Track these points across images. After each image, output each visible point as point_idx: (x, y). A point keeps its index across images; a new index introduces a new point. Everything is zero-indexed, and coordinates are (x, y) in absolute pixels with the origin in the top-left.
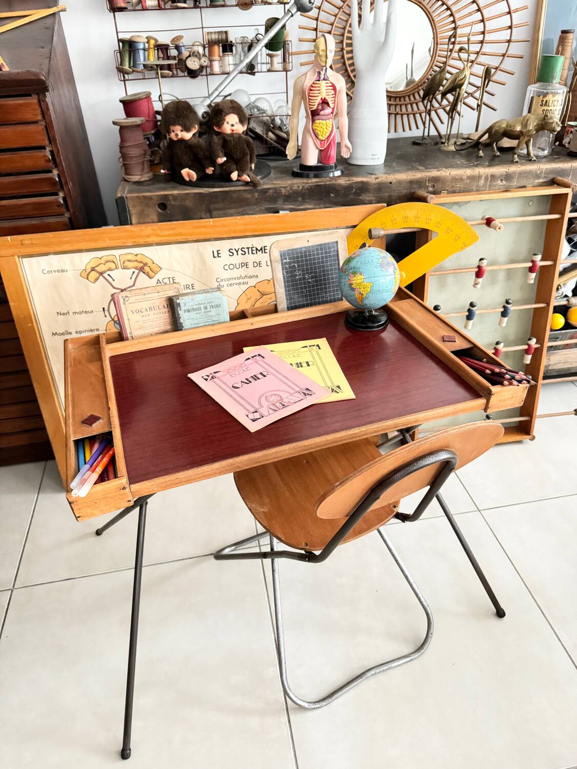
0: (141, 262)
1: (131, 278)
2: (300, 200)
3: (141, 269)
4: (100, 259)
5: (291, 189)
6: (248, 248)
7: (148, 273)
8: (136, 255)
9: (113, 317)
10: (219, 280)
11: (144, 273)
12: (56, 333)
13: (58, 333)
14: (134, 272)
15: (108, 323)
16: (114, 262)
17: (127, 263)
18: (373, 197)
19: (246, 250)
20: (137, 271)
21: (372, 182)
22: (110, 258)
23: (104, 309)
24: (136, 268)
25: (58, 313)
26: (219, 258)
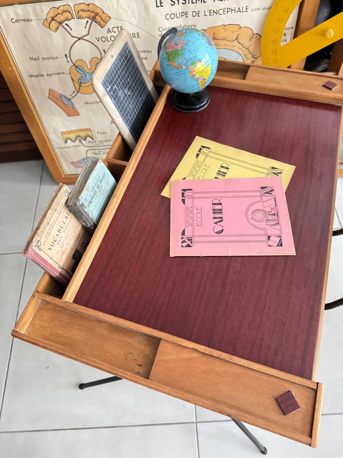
0: (93, 12)
1: (86, 28)
3: (94, 19)
4: (58, 8)
7: (99, 22)
8: (88, 5)
9: (74, 63)
10: (161, 29)
11: (96, 22)
12: (32, 75)
13: (33, 75)
14: (87, 22)
15: (71, 68)
16: (70, 12)
17: (81, 13)
20: (90, 21)
22: (66, 8)
23: (66, 55)
24: (89, 18)
25: (30, 58)
26: (162, 7)
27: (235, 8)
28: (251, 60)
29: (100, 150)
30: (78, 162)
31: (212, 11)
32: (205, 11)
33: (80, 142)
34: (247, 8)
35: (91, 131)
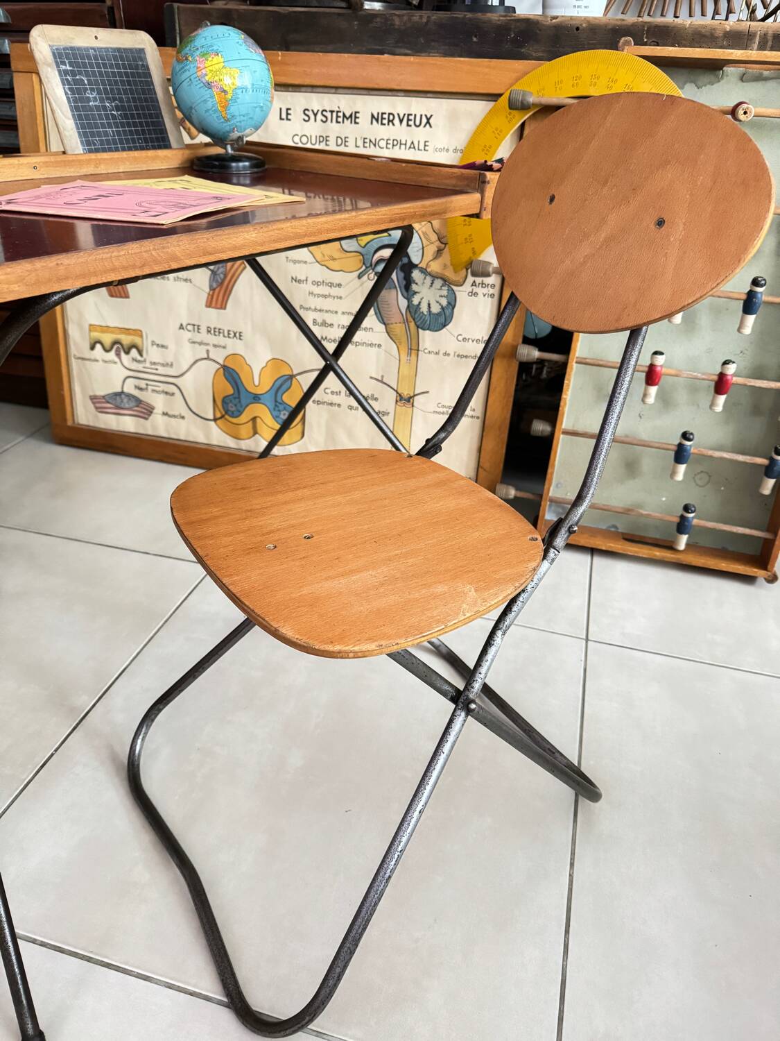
2: (423, 42)
3: (181, 122)
5: (410, 20)
6: (332, 112)
11: (184, 128)
18: (543, 51)
19: (328, 115)
21: (545, 23)
26: (288, 122)
27: (406, 141)
28: (437, 247)
29: (149, 383)
30: (104, 397)
31: (368, 141)
32: (356, 139)
33: (118, 355)
34: (427, 144)
35: (141, 336)
